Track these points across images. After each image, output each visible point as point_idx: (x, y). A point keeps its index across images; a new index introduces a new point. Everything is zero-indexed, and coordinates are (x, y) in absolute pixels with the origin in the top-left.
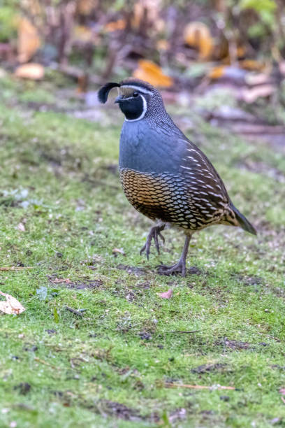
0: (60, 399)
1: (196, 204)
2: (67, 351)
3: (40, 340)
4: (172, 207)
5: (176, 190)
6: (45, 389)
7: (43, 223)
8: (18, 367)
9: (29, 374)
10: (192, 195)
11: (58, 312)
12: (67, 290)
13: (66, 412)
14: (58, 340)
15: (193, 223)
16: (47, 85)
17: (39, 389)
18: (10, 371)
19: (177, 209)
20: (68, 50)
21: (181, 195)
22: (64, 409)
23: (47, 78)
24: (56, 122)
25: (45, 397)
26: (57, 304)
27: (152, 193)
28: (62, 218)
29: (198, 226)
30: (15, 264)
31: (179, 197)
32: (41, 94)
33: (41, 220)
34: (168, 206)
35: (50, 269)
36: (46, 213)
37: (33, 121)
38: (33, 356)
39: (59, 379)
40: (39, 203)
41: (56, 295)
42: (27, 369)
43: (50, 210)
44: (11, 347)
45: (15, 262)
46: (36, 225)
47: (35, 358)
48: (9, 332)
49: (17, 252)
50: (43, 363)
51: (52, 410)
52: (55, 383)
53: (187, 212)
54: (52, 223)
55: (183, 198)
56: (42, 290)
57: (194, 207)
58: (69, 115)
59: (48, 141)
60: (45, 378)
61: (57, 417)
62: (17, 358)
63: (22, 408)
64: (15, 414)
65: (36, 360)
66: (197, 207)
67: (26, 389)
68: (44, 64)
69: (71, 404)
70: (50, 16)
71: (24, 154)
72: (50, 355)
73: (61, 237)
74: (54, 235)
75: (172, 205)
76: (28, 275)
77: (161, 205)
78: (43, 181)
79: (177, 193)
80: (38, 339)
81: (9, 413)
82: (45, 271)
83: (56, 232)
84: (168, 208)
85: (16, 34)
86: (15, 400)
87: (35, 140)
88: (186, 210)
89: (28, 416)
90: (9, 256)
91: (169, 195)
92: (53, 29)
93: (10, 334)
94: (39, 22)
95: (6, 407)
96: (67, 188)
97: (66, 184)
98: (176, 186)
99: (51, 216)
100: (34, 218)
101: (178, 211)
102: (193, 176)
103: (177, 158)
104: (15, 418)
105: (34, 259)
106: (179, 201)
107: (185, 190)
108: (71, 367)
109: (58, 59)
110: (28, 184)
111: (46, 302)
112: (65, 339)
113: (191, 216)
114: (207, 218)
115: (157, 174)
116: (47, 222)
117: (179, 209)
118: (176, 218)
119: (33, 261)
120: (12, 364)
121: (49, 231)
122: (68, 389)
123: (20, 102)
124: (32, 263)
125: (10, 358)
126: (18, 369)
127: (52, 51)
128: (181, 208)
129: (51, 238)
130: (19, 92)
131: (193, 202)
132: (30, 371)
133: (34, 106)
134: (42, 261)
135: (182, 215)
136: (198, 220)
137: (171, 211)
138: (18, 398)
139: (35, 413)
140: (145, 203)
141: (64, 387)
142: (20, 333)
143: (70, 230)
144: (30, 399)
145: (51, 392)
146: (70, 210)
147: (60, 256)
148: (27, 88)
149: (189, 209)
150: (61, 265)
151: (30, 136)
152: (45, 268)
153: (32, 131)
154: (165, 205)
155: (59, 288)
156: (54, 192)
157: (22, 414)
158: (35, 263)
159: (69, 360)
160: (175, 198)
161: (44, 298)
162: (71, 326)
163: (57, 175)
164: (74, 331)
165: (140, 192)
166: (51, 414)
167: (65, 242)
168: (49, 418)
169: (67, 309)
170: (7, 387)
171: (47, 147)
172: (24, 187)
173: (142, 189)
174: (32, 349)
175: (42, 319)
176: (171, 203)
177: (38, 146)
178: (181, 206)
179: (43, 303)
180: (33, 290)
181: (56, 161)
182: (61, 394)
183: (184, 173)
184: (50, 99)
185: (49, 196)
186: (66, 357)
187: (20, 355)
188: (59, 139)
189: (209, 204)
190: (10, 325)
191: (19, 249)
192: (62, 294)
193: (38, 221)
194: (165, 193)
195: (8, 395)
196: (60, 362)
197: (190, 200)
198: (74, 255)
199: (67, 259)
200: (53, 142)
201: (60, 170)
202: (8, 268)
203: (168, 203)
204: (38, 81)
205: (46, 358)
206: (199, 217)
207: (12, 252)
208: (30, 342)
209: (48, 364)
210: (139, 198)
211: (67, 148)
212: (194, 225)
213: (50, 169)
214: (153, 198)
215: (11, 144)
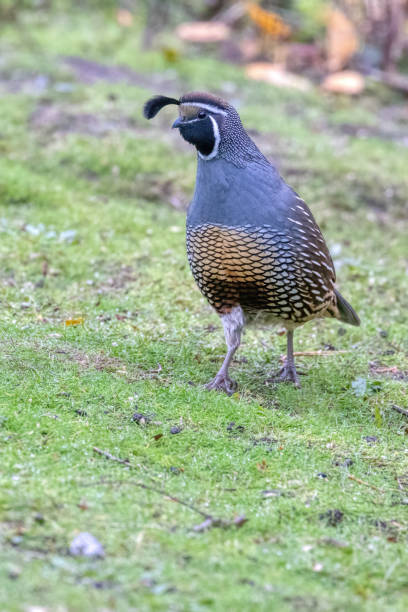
0: (383, 531)
1: (307, 279)
2: (392, 466)
3: (356, 451)
4: (273, 284)
5: (281, 256)
6: (362, 518)
7: (362, 291)
8: (326, 487)
9: (341, 497)
10: (303, 265)
11: (381, 412)
12: (394, 383)
13: (390, 550)
14: (381, 451)
15: (298, 309)
16: (368, 101)
17: (355, 518)
18: (315, 493)
19: (280, 287)
20: (397, 52)
21: (288, 264)
22: (389, 546)
23: (367, 92)
24: (379, 152)
25: (362, 530)
26: (379, 402)
27: (244, 260)
28: (388, 283)
29: (304, 315)
30: (323, 347)
31: (284, 267)
32: (359, 114)
33: (358, 286)
34: (267, 281)
35: (371, 354)
36: (366, 277)
37: (348, 151)
38: (346, 472)
39: (382, 505)
40: (356, 262)
41: (379, 390)
42: (337, 491)
43: (371, 273)
44: (316, 461)
45: (323, 344)
46: (352, 293)
47: (349, 475)
48: (313, 439)
49: (326, 331)
50: (360, 483)
51: (371, 547)
52: (376, 510)
53: (294, 291)
54: (374, 291)
55: (291, 269)
56: (360, 382)
57: (303, 284)
58: (398, 144)
59: (368, 179)
60: (362, 503)
61: (379, 556)
62: (324, 476)
63: (330, 544)
64: (322, 552)
65: (350, 478)
66: (308, 284)
67: (336, 518)
68: (363, 72)
69: (398, 538)
70: (371, 7)
71: (337, 196)
72: (370, 471)
73: (386, 309)
74: (377, 308)
75: (273, 280)
76: (340, 361)
77: (257, 280)
78: (361, 232)
79: (283, 260)
80: (353, 450)
81: (312, 551)
82: (364, 356)
83: (379, 302)
84: (268, 284)
85: (324, 31)
86: (322, 534)
87: (350, 177)
88: (292, 287)
89: (339, 555)
90: (314, 336)
91: (270, 264)
92: (376, 25)
93: (314, 443)
94: (358, 15)
95: (308, 543)
96: (395, 242)
97: (394, 236)
98: (281, 249)
99: (372, 281)
100: (350, 283)
101: (282, 290)
102: (304, 235)
103: (282, 204)
104: (321, 558)
105: (348, 339)
106: (285, 274)
107: (293, 256)
108: (398, 488)
109: (382, 66)
110: (341, 236)
111: (365, 399)
112: (390, 450)
113: (297, 298)
114: (317, 303)
115: (253, 227)
116: (366, 289)
117: (283, 287)
118: (275, 302)
119: (347, 342)
120: (317, 483)
121: (369, 300)
122: (394, 518)
123: (330, 126)
124: (346, 346)
125: (315, 475)
126: (326, 491)
127: (374, 55)
128: (286, 285)
129: (372, 311)
130: (329, 110)
131: (304, 275)
132: (342, 494)
133: (349, 130)
134: (360, 343)
135: (285, 296)
136: (306, 306)
137: (270, 290)
138: (325, 531)
139: (349, 552)
140: (229, 280)
141: (388, 516)
142: (329, 441)
143: (397, 300)
144: (342, 532)
145: (371, 522)
146: (398, 273)
147: (384, 335)
148: (340, 106)
149: (297, 286)
150: (386, 348)
151: (344, 171)
152: (363, 353)
153: (346, 164)
154: (262, 281)
155: (383, 380)
156: (377, 248)
157: (330, 552)
158: (350, 346)
159: (396, 479)
160: (279, 269)
161: (363, 394)
162: (398, 432)
163: (382, 225)
164: (403, 438)
165: (225, 262)
166: (371, 552)
167: (391, 317)
168: (368, 557)
169: (394, 409)
170: (310, 515)
171: (367, 187)
172: (337, 241)
173: (229, 256)
174: (344, 463)
175: (358, 422)
176: (272, 277)
177: (355, 185)
178: (287, 281)
179: (361, 401)
180: (347, 382)
181: (379, 206)
182: (384, 525)
183: (292, 228)
184: (372, 120)
185: (369, 253)
186: (392, 474)
187: (329, 472)
188: (384, 176)
189: (320, 281)
190: (314, 430)
191: (328, 325)
192: (387, 387)
193: (354, 287)
194: (264, 261)
195: (312, 528)
196: (382, 481)
197: (299, 271)
198: (403, 334)
199: (394, 340)
200: (376, 180)
201: (387, 218)
202: (313, 353)
203: (268, 277)
204: (355, 97)
205: (363, 476)
206: (307, 299)
207: (318, 330)
208: (342, 453)
209: (366, 483)
210: (221, 272)
211: (394, 188)
212: (298, 313)
213: (371, 216)
214: (245, 270)
215: (318, 182)
